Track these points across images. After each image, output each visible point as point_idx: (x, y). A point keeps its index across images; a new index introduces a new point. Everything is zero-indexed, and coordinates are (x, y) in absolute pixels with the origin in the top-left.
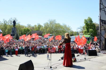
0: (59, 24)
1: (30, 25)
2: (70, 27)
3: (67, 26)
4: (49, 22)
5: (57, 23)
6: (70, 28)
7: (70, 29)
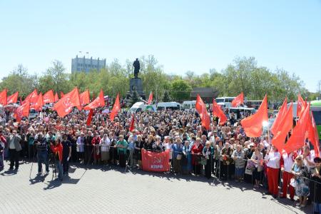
0: (263, 69)
1: (192, 74)
2: (298, 79)
3: (290, 76)
4: (235, 65)
5: (258, 66)
6: (298, 81)
7: (298, 85)
